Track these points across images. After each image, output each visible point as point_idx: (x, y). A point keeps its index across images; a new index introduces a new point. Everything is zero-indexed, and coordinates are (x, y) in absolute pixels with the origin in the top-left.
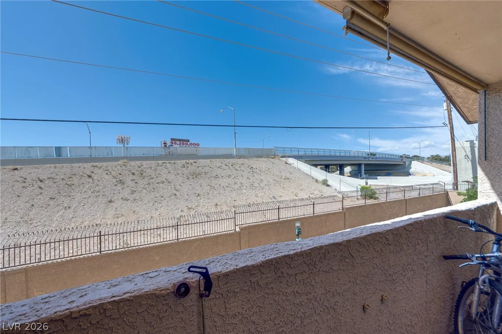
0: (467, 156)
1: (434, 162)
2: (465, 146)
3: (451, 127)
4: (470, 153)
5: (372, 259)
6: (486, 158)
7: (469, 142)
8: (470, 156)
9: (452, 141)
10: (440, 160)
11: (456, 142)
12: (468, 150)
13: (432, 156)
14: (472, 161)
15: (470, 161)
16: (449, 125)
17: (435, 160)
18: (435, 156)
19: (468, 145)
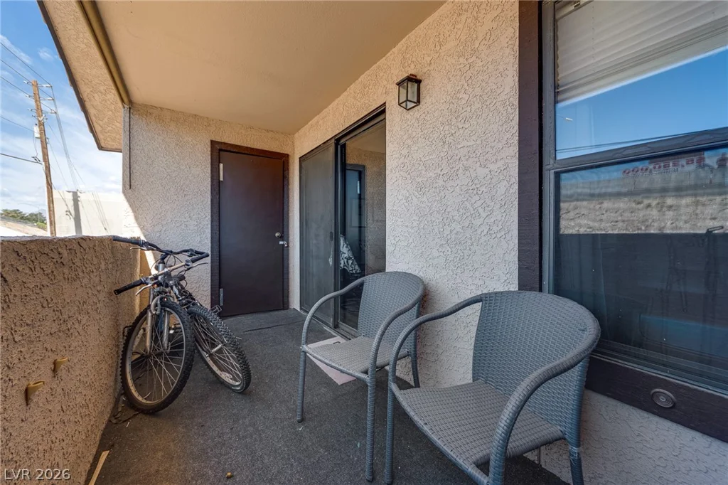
0: (69, 212)
1: (9, 220)
2: (66, 197)
3: (46, 167)
4: (73, 208)
5: (40, 289)
6: (130, 186)
7: (71, 193)
8: (73, 212)
9: (48, 188)
10: (22, 218)
11: (55, 192)
12: (71, 203)
13: (6, 211)
14: (75, 219)
15: (72, 220)
16: (43, 163)
17: (12, 218)
18: (11, 211)
19: (70, 197)
